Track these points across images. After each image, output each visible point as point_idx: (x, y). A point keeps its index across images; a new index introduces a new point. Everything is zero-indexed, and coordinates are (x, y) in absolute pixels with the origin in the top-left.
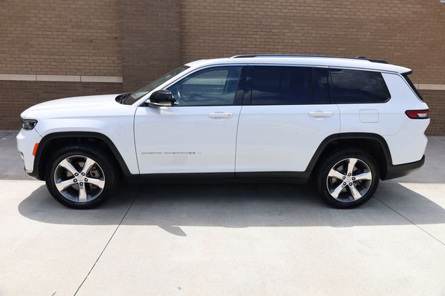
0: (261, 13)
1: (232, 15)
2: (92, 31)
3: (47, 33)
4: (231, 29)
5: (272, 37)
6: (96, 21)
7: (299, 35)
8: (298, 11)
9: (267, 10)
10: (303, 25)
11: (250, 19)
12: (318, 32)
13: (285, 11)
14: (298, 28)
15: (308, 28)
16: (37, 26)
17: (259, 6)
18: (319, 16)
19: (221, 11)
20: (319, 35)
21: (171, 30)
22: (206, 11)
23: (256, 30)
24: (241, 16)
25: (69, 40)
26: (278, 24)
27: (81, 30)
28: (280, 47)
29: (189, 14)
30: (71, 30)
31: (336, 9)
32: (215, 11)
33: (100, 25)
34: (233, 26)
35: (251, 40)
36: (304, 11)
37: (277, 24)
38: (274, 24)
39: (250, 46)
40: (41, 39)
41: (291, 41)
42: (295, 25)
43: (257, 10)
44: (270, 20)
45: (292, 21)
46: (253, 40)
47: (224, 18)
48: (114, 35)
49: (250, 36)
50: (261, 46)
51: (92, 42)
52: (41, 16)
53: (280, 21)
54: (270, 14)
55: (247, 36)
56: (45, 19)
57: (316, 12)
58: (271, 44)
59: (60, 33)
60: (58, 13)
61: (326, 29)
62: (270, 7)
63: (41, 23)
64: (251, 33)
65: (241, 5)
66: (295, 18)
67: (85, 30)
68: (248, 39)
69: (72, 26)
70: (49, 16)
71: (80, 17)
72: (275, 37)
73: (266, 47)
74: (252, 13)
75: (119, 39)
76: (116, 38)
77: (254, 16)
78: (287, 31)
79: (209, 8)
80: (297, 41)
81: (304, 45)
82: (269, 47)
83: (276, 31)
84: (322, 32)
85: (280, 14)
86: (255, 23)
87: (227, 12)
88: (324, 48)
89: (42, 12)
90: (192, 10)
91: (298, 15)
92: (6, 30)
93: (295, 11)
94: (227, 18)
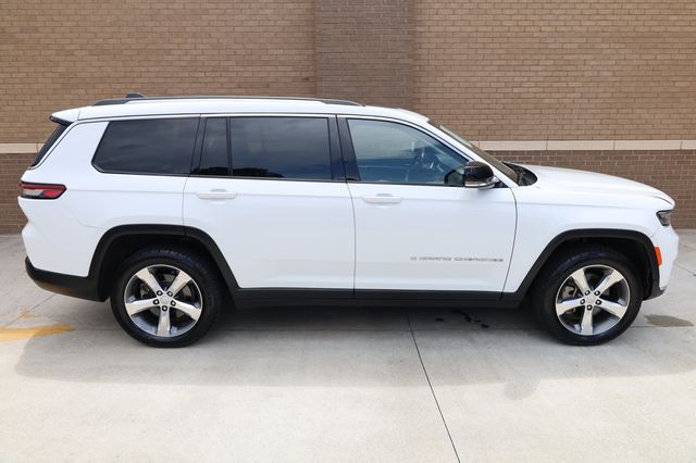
0: (548, 29)
1: (498, 35)
2: (268, 68)
3: (196, 75)
4: (496, 57)
5: (564, 68)
6: (276, 52)
7: (610, 63)
8: (610, 23)
9: (557, 23)
10: (618, 46)
11: (528, 40)
12: (644, 57)
13: (588, 23)
14: (609, 51)
15: (626, 51)
16: (182, 64)
17: (544, 17)
18: (646, 29)
19: (480, 29)
20: (645, 63)
21: (401, 61)
22: (454, 29)
23: (537, 57)
24: (514, 35)
25: (232, 85)
26: (576, 46)
27: (250, 68)
28: (577, 84)
29: (428, 35)
30: (236, 69)
31: (675, 18)
32: (469, 29)
33: (282, 58)
34: (500, 52)
35: (528, 74)
36: (621, 23)
37: (572, 46)
38: (569, 46)
39: (527, 85)
40: (187, 85)
41: (596, 73)
42: (603, 46)
43: (541, 23)
44: (562, 40)
45: (599, 40)
46: (532, 74)
47: (485, 40)
48: (305, 75)
49: (527, 68)
50: (546, 84)
51: (268, 86)
52: (188, 46)
53: (579, 40)
54: (564, 29)
55: (522, 68)
56: (194, 52)
57: (640, 23)
58: (563, 79)
59: (218, 74)
60: (215, 41)
61: (656, 51)
62: (561, 18)
63: (188, 58)
64: (529, 63)
65: (513, 18)
66: (603, 35)
67: (258, 69)
68: (523, 74)
69: (237, 62)
70: (201, 47)
71: (251, 46)
72: (570, 68)
73: (555, 85)
74: (533, 29)
75: (311, 80)
76: (307, 79)
77: (536, 35)
78: (589, 57)
79: (461, 23)
80: (605, 74)
81: (619, 79)
82: (559, 84)
83: (570, 57)
84: (649, 57)
85: (579, 29)
86: (536, 46)
87: (489, 29)
88: (652, 84)
89: (189, 40)
90: (432, 29)
91: (610, 29)
92: (133, 72)
93: (604, 23)
94: (490, 40)
